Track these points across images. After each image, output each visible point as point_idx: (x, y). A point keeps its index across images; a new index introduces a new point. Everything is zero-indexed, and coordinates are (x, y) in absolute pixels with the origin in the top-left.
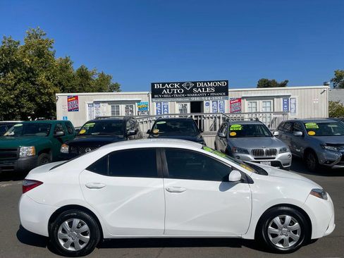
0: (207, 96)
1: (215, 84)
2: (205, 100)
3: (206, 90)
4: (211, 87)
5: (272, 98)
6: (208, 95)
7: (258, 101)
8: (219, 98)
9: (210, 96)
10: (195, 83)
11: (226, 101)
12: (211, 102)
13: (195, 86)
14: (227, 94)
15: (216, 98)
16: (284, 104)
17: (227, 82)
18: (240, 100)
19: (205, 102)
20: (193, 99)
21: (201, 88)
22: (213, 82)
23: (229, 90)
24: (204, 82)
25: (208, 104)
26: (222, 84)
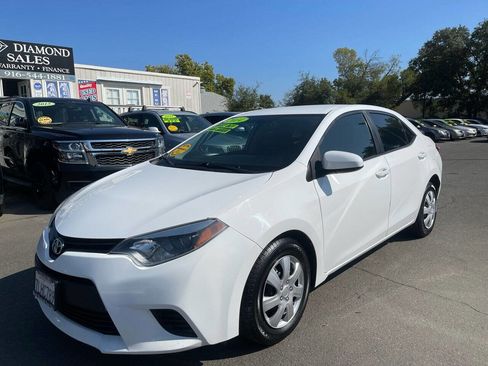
0: (36, 70)
1: (49, 51)
2: (33, 79)
3: (32, 59)
4: (42, 55)
5: (140, 86)
6: (38, 69)
7: (120, 89)
8: (59, 76)
9: (41, 71)
10: (10, 44)
11: (71, 83)
12: (44, 83)
13: (11, 49)
14: (72, 72)
15: (53, 76)
16: (155, 98)
17: (71, 50)
18: (94, 84)
19: (32, 83)
20: (9, 74)
21: (23, 55)
22: (46, 46)
23: (76, 65)
24: (28, 45)
25: (39, 86)
26: (63, 53)
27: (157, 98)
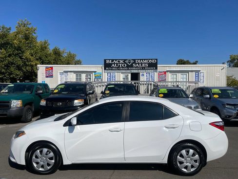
0: (143, 69)
2: (141, 72)
3: (142, 65)
4: (145, 63)
5: (188, 72)
7: (178, 74)
8: (151, 71)
10: (134, 60)
11: (155, 73)
12: (145, 73)
13: (135, 62)
14: (156, 69)
15: (149, 71)
16: (196, 77)
17: (157, 60)
18: (165, 73)
19: (141, 74)
20: (133, 71)
21: (139, 64)
22: (147, 60)
23: (158, 66)
24: (141, 60)
25: (143, 75)
26: (153, 61)
27: (197, 76)
